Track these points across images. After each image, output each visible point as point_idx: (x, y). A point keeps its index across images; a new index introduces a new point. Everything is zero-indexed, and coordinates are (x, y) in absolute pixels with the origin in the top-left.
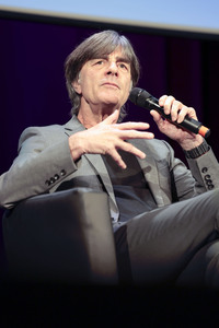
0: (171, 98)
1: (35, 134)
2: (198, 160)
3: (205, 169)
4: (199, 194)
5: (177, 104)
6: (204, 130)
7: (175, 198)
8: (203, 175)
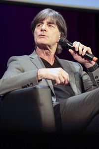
0: (79, 43)
1: (15, 60)
2: (93, 72)
3: (97, 77)
4: (94, 89)
5: (82, 46)
6: (95, 58)
7: (83, 91)
8: (96, 80)
